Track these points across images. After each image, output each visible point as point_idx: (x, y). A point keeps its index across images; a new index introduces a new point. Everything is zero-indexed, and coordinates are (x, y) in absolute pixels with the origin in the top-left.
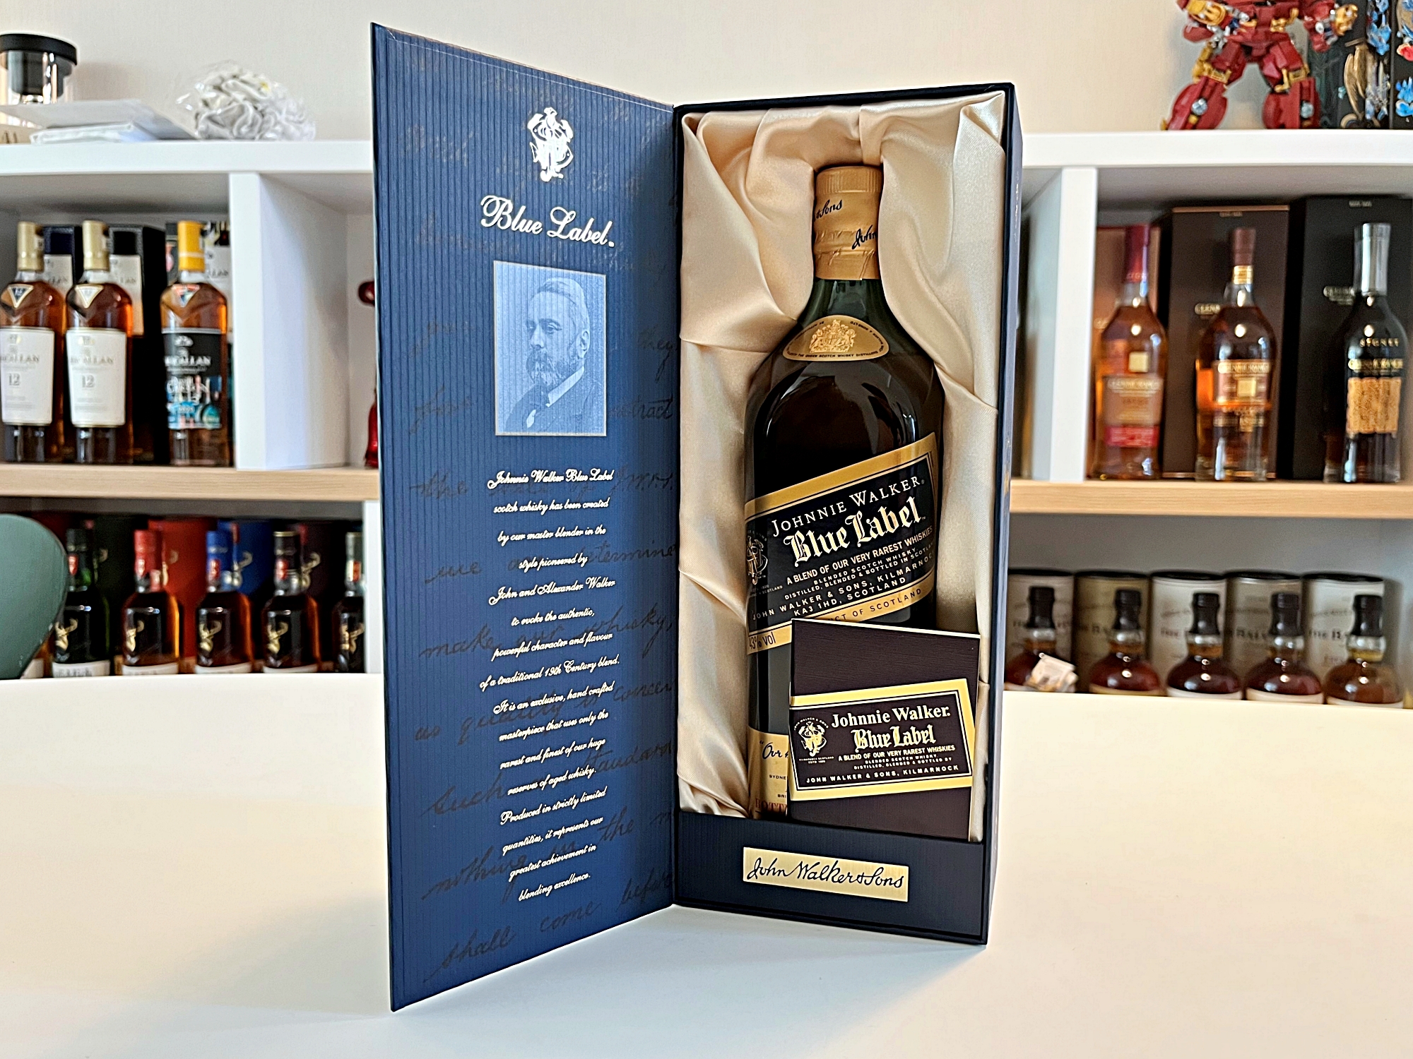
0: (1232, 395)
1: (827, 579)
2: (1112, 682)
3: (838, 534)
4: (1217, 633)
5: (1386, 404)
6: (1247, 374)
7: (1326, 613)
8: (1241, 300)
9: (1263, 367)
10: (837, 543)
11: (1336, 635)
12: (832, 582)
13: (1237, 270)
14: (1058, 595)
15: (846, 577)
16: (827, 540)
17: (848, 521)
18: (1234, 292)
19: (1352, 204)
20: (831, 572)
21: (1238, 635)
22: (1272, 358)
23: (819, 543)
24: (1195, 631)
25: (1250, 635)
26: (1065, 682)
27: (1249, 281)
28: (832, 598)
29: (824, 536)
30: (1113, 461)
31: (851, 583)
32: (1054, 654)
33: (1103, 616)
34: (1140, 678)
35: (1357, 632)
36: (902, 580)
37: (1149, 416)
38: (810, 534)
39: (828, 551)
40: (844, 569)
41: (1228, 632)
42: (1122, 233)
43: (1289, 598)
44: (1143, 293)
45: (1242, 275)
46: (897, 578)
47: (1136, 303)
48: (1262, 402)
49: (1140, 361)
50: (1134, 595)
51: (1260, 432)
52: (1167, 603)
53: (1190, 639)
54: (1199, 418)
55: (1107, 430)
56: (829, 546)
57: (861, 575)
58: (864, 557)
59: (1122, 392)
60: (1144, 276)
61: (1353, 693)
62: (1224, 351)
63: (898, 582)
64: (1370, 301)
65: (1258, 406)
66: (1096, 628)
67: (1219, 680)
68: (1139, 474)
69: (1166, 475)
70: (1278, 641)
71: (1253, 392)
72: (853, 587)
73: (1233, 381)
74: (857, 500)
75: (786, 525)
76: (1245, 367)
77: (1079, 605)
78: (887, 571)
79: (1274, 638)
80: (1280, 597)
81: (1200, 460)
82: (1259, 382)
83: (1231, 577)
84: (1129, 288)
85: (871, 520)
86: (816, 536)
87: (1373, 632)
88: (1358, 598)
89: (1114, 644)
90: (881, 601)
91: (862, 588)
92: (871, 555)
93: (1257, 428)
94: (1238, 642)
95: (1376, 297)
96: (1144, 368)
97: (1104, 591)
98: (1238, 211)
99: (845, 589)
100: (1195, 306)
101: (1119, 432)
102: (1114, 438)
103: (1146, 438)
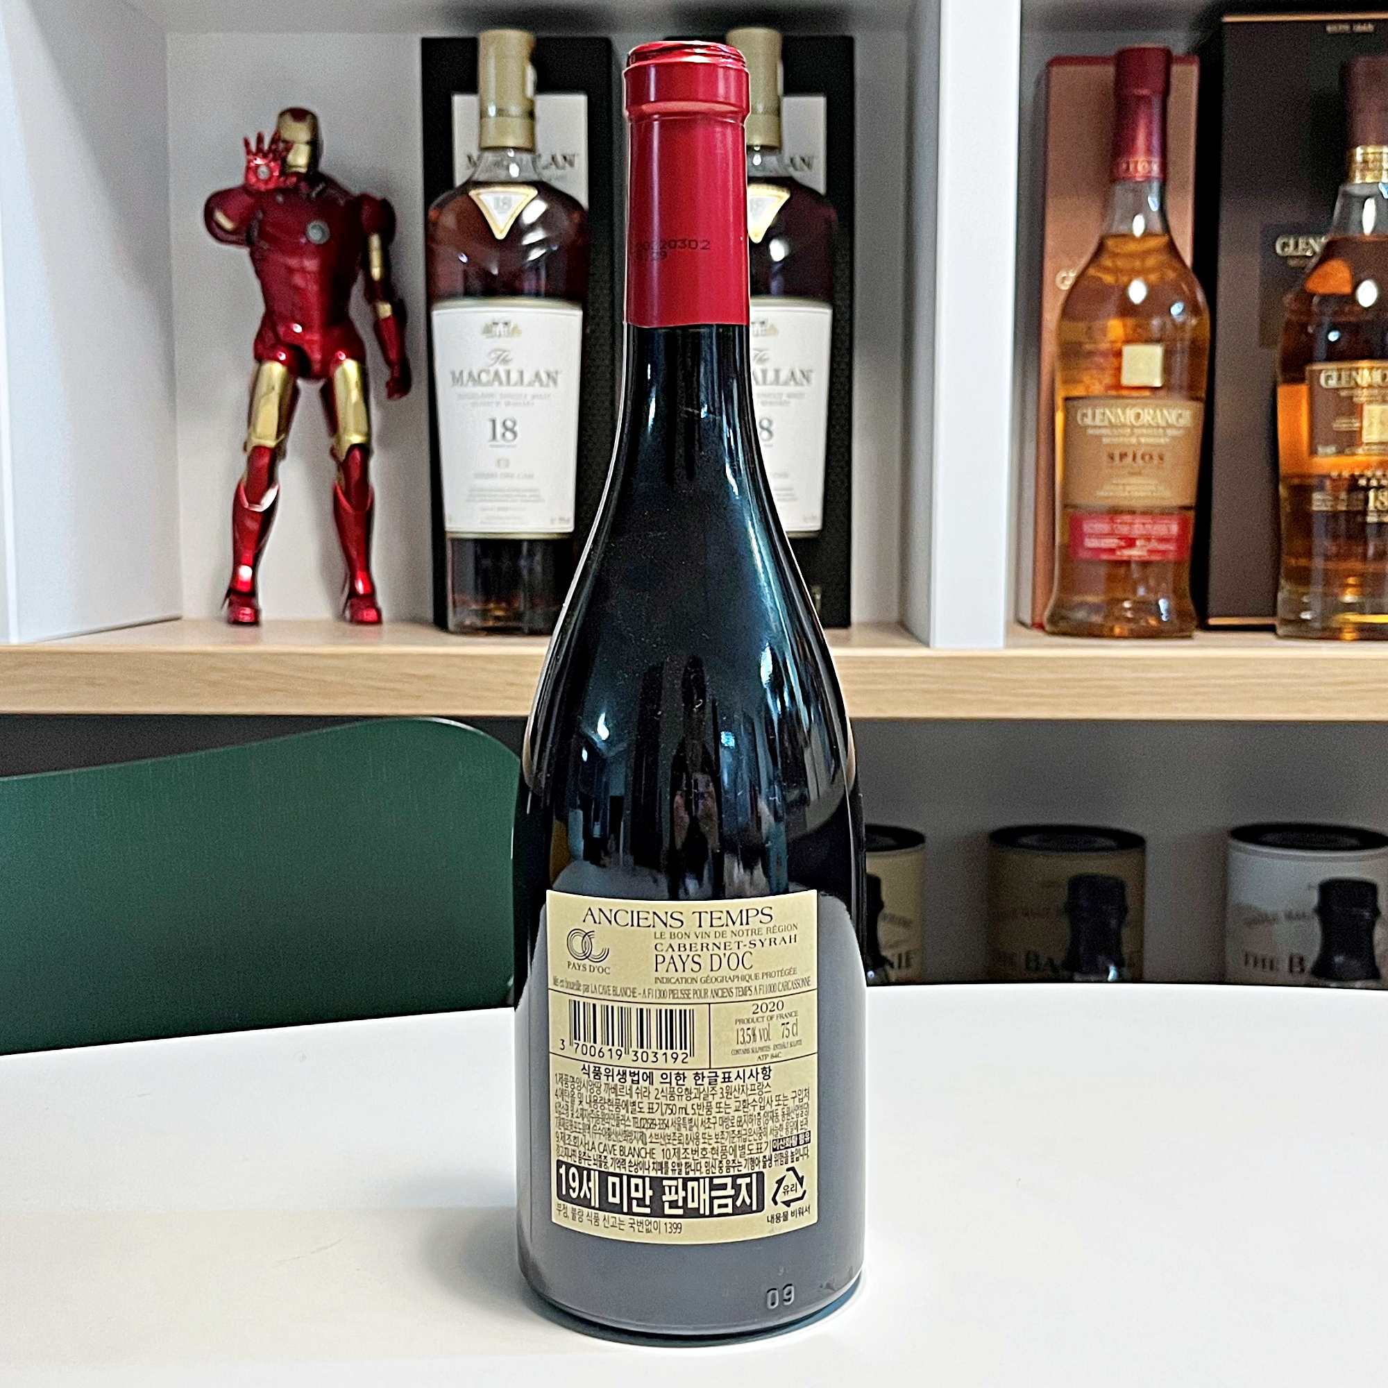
13: (1361, 155)
18: (1355, 203)
30: (1091, 596)
37: (1172, 488)
45: (1373, 162)
49: (1144, 363)
54: (1283, 490)
55: (1076, 522)
59: (1107, 434)
68: (1151, 622)
69: (1214, 620)
76: (1377, 376)
81: (1286, 587)
84: (1123, 195)
96: (1155, 379)
98: (1366, 19)
100: (1278, 237)
101: (1103, 527)
102: (1091, 543)
103: (1162, 540)
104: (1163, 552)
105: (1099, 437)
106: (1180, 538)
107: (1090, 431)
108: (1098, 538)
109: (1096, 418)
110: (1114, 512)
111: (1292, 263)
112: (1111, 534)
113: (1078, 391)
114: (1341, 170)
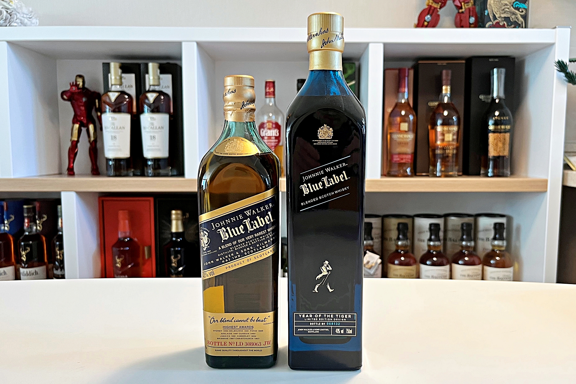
0: (443, 140)
1: (236, 247)
2: (396, 262)
3: (240, 228)
4: (439, 240)
5: (504, 144)
6: (449, 132)
7: (483, 230)
8: (446, 100)
9: (455, 128)
10: (240, 232)
11: (488, 239)
12: (238, 247)
13: (444, 87)
14: (374, 226)
15: (244, 245)
16: (235, 231)
17: (244, 222)
18: (443, 97)
19: (490, 60)
20: (238, 243)
21: (449, 240)
22: (459, 124)
23: (232, 232)
24: (430, 240)
25: (454, 241)
26: (376, 263)
27: (449, 92)
28: (238, 254)
29: (234, 229)
30: (395, 169)
31: (246, 248)
32: (373, 251)
33: (393, 234)
34: (408, 260)
35: (495, 239)
36: (267, 246)
37: (409, 149)
38: (228, 228)
39: (236, 235)
40: (243, 242)
41: (445, 239)
42: (397, 71)
43: (469, 225)
44: (406, 97)
45: (446, 90)
46: (265, 245)
47: (403, 101)
48: (455, 143)
49: (404, 126)
50: (405, 225)
51: (454, 156)
52: (420, 228)
53: (429, 243)
54: (430, 149)
55: (392, 156)
56: (236, 233)
57: (250, 244)
58: (251, 237)
59: (398, 139)
60: (406, 90)
61: (493, 264)
62: (439, 122)
63: (265, 246)
64: (497, 101)
65: (453, 145)
66: (391, 239)
67: (440, 260)
68: (406, 174)
69: (418, 174)
70: (464, 243)
71: (451, 139)
72: (247, 249)
73: (443, 135)
74: (247, 213)
75: (217, 225)
76: (447, 129)
77: (384, 230)
78: (261, 242)
79: (462, 242)
80: (464, 225)
81: (431, 168)
82: (453, 135)
83: (446, 216)
84: (400, 95)
85: (253, 222)
86: (231, 229)
87: (501, 239)
88: (495, 224)
89: (397, 246)
90: (259, 254)
91: (250, 250)
92: (254, 236)
93: (453, 154)
94: (449, 243)
95: (500, 99)
96: (406, 129)
97: (393, 223)
98: (445, 63)
99: (243, 251)
100: (428, 103)
101: (397, 156)
102: (395, 159)
103: (408, 159)
104: (408, 161)
105: (396, 140)
106: (411, 159)
107: (395, 139)
108: (396, 158)
109: (395, 137)
110: (399, 154)
111: (431, 107)
112: (398, 158)
113: (392, 131)
114: (441, 90)
